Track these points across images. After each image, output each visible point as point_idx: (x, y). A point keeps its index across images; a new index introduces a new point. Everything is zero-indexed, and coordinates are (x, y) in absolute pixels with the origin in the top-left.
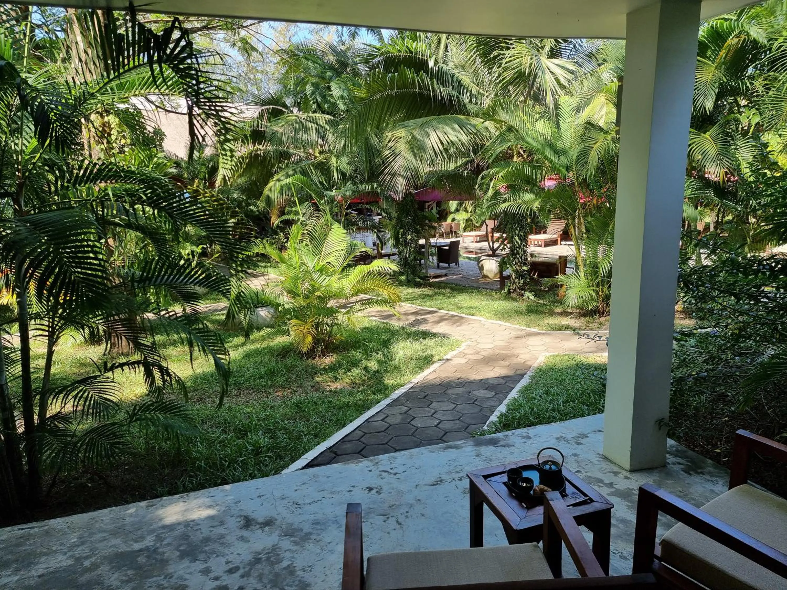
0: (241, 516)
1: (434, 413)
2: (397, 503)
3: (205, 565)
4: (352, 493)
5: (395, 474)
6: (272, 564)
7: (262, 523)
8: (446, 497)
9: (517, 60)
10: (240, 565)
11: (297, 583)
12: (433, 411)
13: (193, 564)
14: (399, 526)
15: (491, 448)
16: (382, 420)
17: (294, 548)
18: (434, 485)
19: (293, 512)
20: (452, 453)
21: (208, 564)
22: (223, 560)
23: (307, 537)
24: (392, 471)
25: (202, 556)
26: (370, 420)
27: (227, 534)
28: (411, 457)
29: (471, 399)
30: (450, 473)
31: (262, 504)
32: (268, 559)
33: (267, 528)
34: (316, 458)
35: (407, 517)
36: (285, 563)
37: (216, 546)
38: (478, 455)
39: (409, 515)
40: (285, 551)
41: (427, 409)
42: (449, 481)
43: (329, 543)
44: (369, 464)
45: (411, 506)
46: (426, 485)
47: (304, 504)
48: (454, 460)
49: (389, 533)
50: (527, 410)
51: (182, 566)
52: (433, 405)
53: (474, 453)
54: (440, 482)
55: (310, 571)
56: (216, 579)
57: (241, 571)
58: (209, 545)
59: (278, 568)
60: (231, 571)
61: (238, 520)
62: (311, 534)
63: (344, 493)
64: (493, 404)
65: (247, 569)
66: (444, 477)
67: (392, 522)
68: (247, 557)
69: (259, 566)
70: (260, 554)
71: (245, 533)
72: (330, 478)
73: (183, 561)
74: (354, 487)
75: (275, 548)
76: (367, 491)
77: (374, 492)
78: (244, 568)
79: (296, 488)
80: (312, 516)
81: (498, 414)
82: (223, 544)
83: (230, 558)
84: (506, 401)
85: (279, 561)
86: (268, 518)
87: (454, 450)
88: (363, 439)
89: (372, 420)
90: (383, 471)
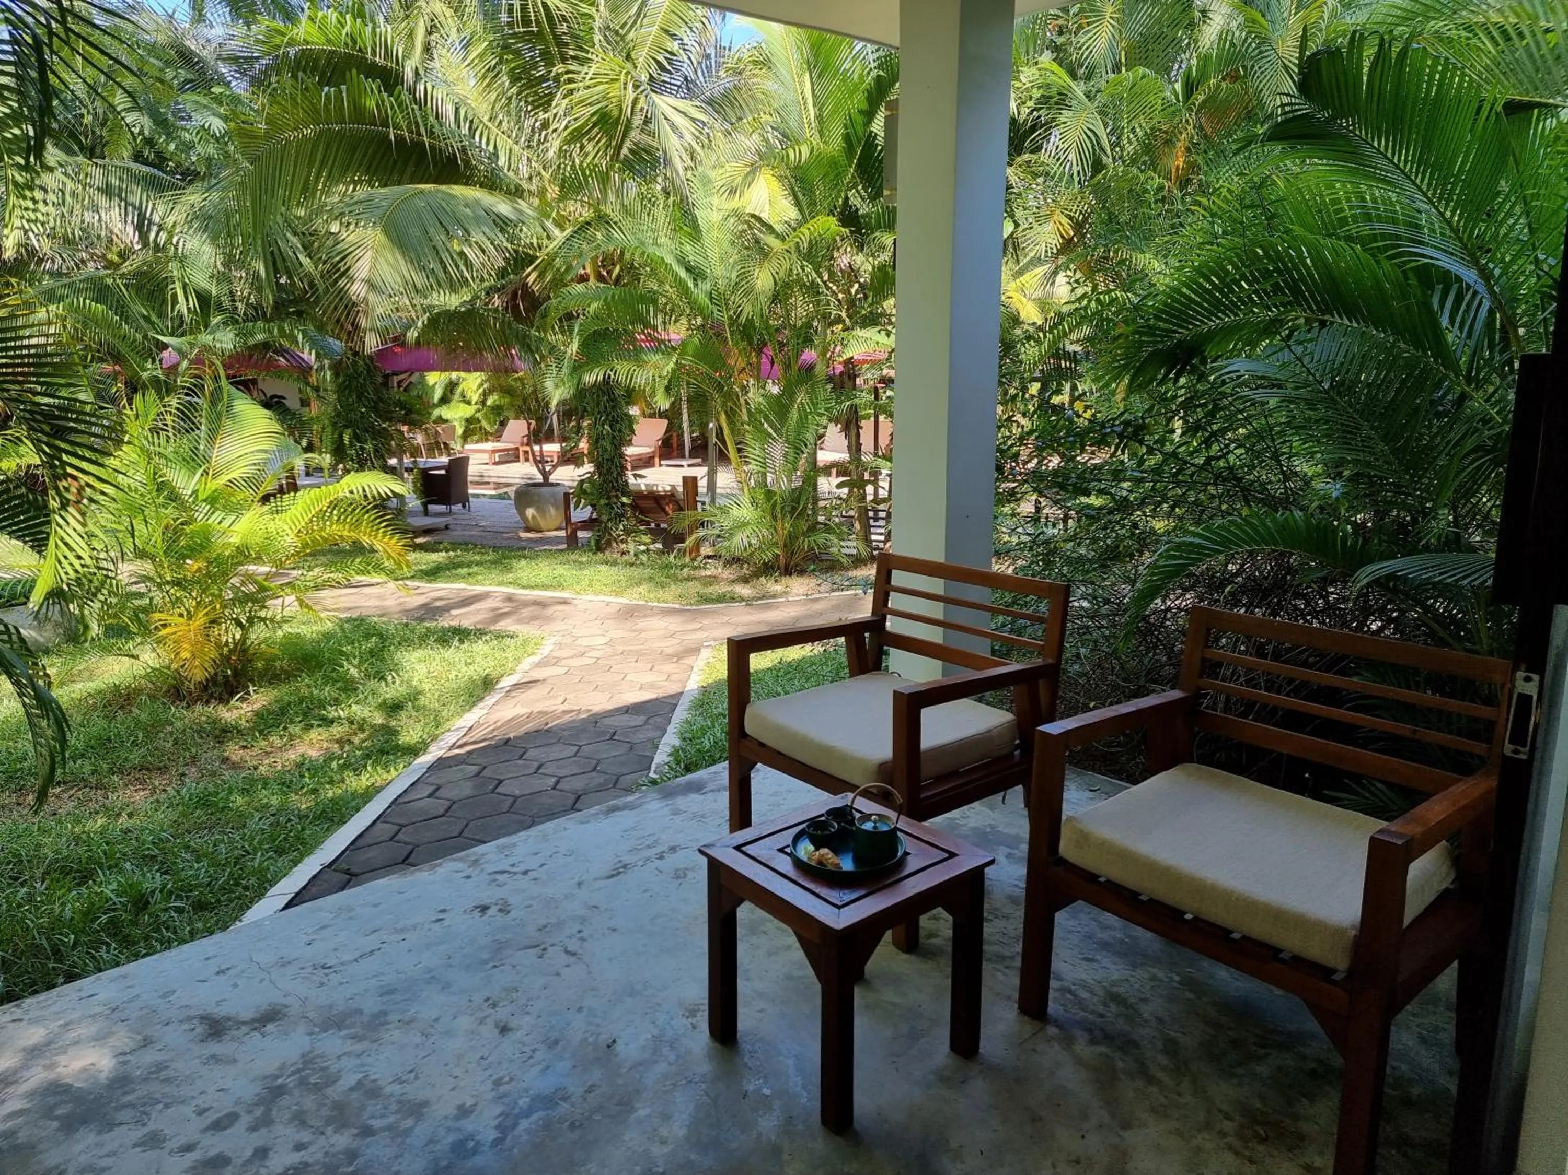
0: (189, 1019)
1: (539, 768)
2: (553, 920)
3: (145, 1130)
4: (446, 923)
5: (526, 873)
6: (318, 1088)
7: (254, 1020)
8: (645, 891)
9: (601, 88)
10: (236, 1109)
11: (394, 1107)
12: (536, 764)
13: (107, 1137)
14: (572, 959)
15: (695, 797)
16: (430, 796)
17: (358, 1047)
18: (613, 876)
19: (322, 984)
20: (624, 819)
21: (152, 1126)
22: (188, 1111)
23: (378, 1021)
24: (514, 870)
25: (125, 1115)
26: (400, 801)
27: (172, 1060)
28: (545, 838)
29: (604, 733)
30: (632, 851)
31: (236, 986)
32: (303, 1082)
33: (270, 1027)
34: (304, 888)
35: (582, 939)
36: (350, 1080)
37: (156, 1089)
38: (676, 812)
39: (584, 935)
40: (339, 1057)
41: (520, 762)
42: (640, 863)
43: (436, 1020)
44: (460, 865)
45: (583, 920)
46: (596, 879)
47: (342, 964)
48: (634, 829)
49: (558, 974)
50: (719, 735)
51: (79, 1148)
52: (531, 753)
53: (666, 811)
54: (619, 870)
55: (416, 1078)
56: (189, 1148)
57: (245, 1120)
58: (134, 1091)
59: (335, 1092)
60: (218, 1126)
61: (186, 1026)
62: (385, 1013)
63: (427, 926)
64: (651, 734)
65: (258, 1112)
66: (627, 859)
67: (556, 957)
68: (248, 1090)
69: (285, 1101)
70: (278, 1077)
71: (214, 1048)
72: (381, 907)
73: (78, 1136)
74: (443, 911)
75: (308, 1060)
76: (476, 913)
77: (492, 911)
78: (250, 1112)
79: (306, 939)
80: (373, 981)
81: (669, 750)
82: (168, 1080)
83: (202, 1101)
84: (672, 729)
85: (332, 1080)
86: (265, 1007)
87: (626, 812)
88: (400, 836)
89: (406, 799)
90: (496, 872)
